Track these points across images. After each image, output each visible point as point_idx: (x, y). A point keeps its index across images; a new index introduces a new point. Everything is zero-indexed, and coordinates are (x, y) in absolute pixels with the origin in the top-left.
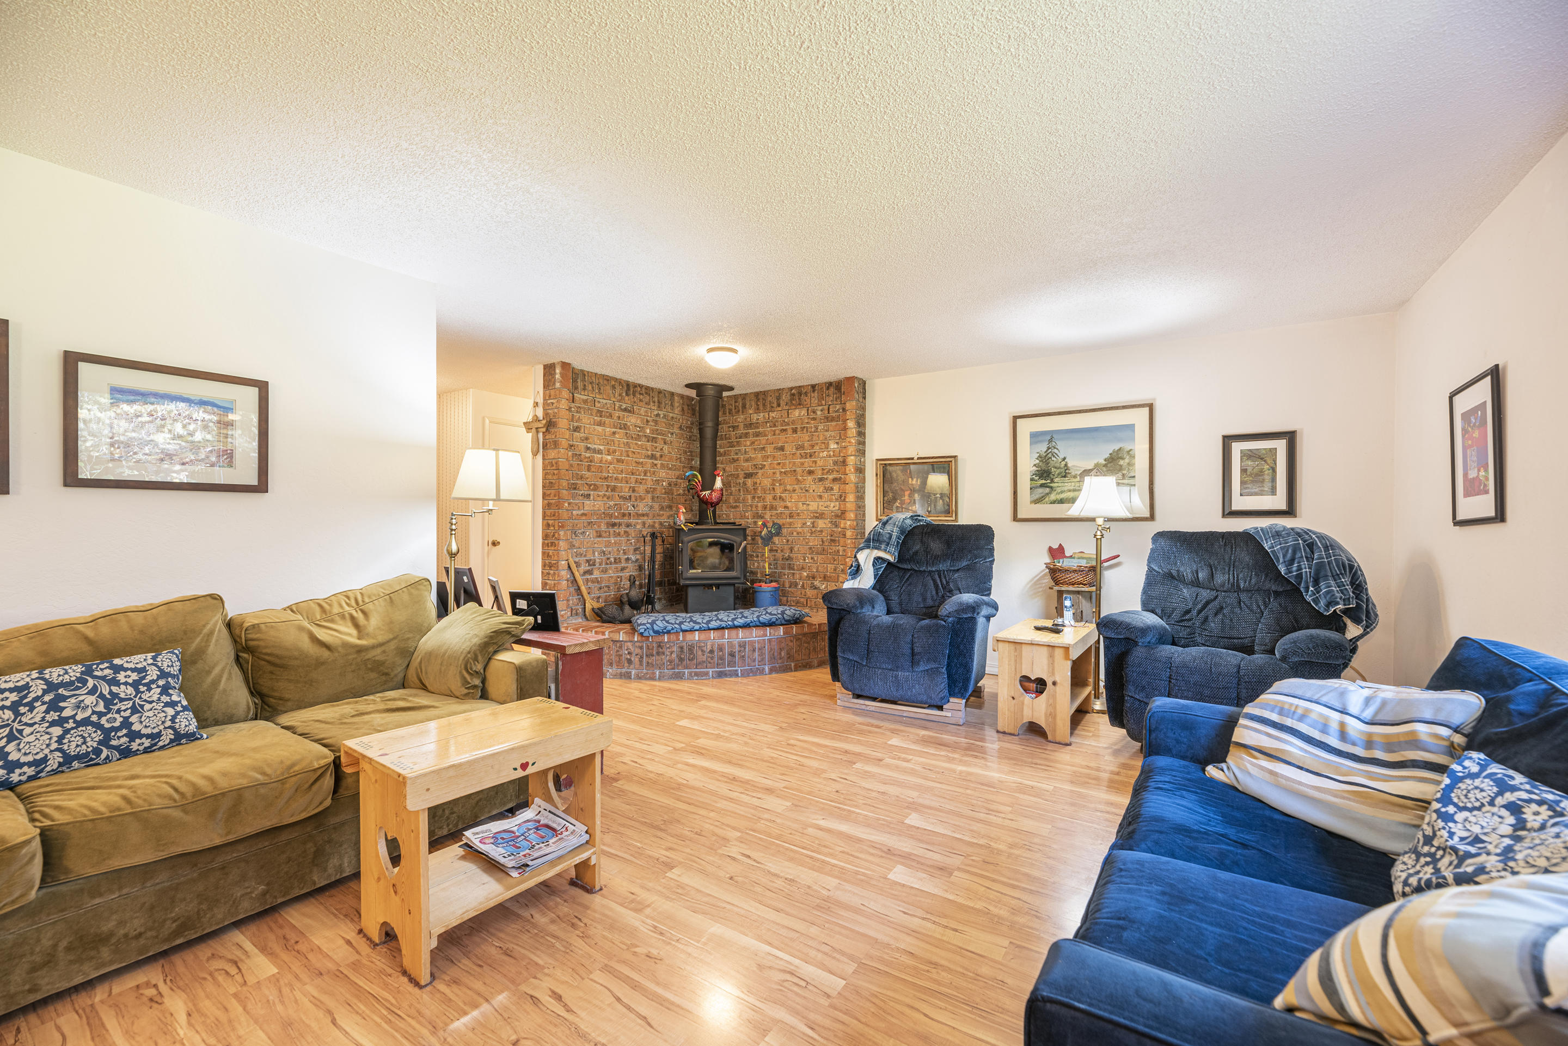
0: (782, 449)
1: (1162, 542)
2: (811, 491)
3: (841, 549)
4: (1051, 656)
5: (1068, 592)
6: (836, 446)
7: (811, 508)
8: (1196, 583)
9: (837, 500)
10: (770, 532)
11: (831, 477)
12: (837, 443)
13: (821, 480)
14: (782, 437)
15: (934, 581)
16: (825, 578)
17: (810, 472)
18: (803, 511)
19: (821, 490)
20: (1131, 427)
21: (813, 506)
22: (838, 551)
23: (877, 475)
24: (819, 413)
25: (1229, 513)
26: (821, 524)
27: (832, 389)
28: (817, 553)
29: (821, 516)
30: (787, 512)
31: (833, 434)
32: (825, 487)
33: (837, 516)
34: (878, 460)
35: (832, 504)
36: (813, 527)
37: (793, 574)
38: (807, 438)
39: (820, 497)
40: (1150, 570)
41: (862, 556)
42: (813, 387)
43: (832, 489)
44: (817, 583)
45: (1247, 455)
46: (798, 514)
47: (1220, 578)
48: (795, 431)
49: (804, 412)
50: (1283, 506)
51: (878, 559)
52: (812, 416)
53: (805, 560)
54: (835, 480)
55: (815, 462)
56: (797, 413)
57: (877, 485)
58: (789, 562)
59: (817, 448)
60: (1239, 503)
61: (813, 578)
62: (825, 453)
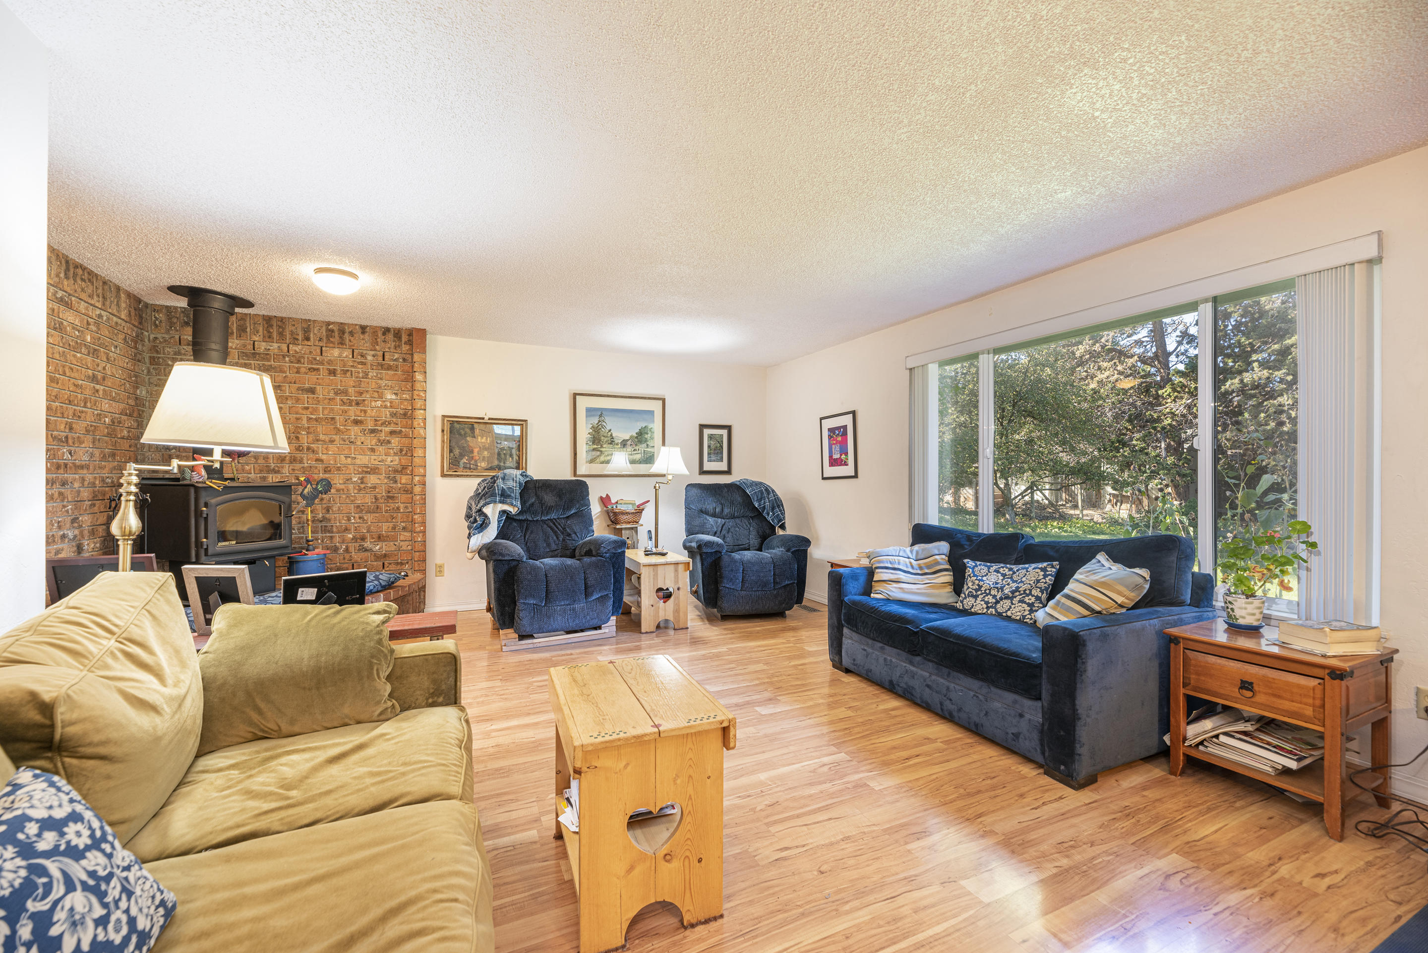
0: (312, 391)
2: (359, 443)
3: (402, 506)
5: (626, 529)
6: (394, 397)
7: (358, 462)
8: (714, 515)
9: (395, 454)
10: (316, 489)
11: (388, 429)
12: (396, 394)
13: (373, 431)
14: (313, 377)
15: (551, 527)
16: (380, 538)
17: (357, 422)
18: (346, 465)
19: (374, 442)
20: (651, 413)
21: (363, 460)
22: (398, 508)
23: (443, 431)
24: (370, 358)
25: (703, 472)
26: (372, 479)
27: (390, 336)
28: (368, 512)
29: (374, 470)
30: (320, 466)
31: (390, 383)
32: (379, 440)
33: (396, 471)
34: (444, 416)
35: (389, 459)
36: (362, 483)
37: (331, 537)
38: (352, 383)
39: (373, 450)
40: (687, 508)
41: (488, 510)
42: (363, 329)
43: (389, 442)
44: (367, 544)
45: (711, 437)
46: (339, 469)
47: (726, 511)
48: (333, 372)
49: (347, 353)
50: (726, 469)
51: (504, 512)
52: (360, 359)
53: (349, 520)
54: (392, 433)
55: (365, 412)
56: (336, 352)
57: (443, 441)
58: (324, 524)
59: (367, 396)
60: (708, 466)
61: (363, 539)
62: (379, 403)
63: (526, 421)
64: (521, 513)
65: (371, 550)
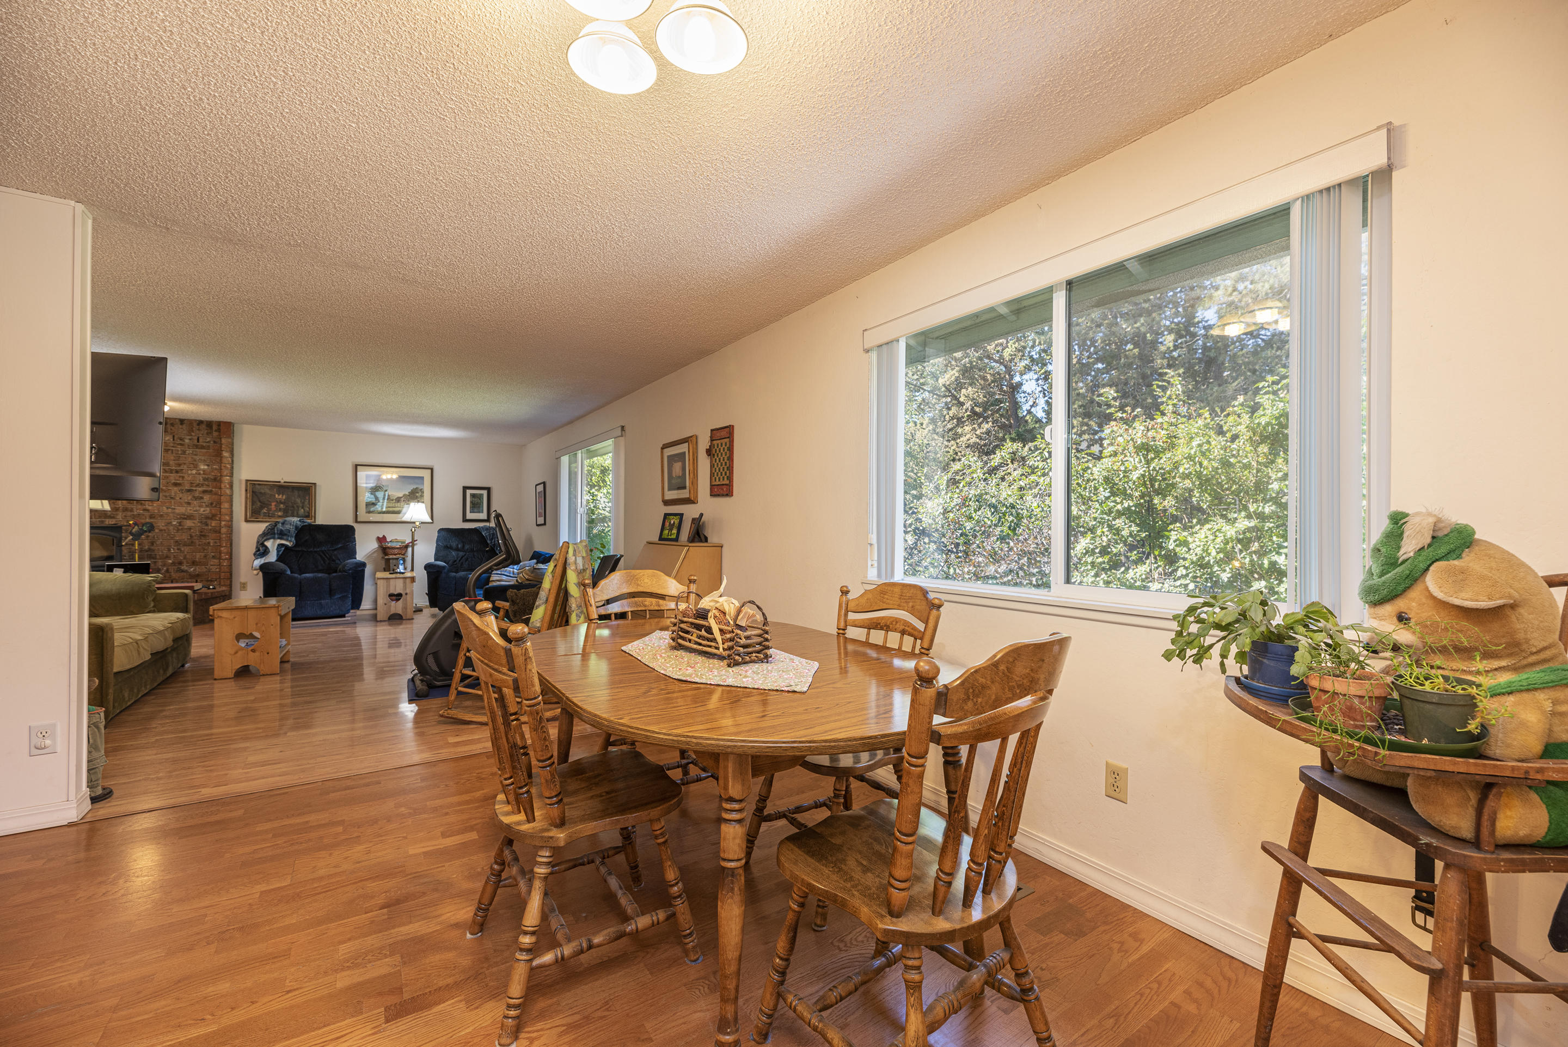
1: (443, 533)
2: (178, 498)
3: (212, 541)
4: (405, 583)
5: (393, 559)
6: (206, 467)
7: (177, 511)
8: (457, 549)
9: (207, 506)
10: (142, 529)
11: (200, 489)
12: (208, 465)
13: (189, 491)
15: (321, 556)
16: (194, 563)
17: (176, 484)
18: (167, 514)
19: (190, 498)
20: (422, 478)
21: (181, 510)
22: (209, 543)
23: (246, 490)
24: (187, 441)
25: (465, 520)
26: (189, 523)
27: (204, 426)
28: (185, 545)
29: (190, 517)
30: (147, 514)
31: (203, 458)
32: (194, 497)
33: (207, 518)
34: (247, 481)
35: (202, 509)
36: (180, 525)
37: (155, 562)
38: (172, 458)
39: (189, 503)
40: (438, 545)
41: (269, 544)
43: (202, 498)
44: (184, 567)
45: (473, 496)
46: (161, 516)
47: (467, 547)
49: (168, 438)
50: (486, 518)
51: (282, 545)
52: (179, 442)
53: (169, 550)
54: (204, 492)
55: (183, 477)
57: (246, 498)
58: (149, 553)
59: (184, 467)
60: (470, 516)
61: (181, 563)
62: (194, 472)
63: (315, 484)
64: (297, 545)
65: (186, 571)
